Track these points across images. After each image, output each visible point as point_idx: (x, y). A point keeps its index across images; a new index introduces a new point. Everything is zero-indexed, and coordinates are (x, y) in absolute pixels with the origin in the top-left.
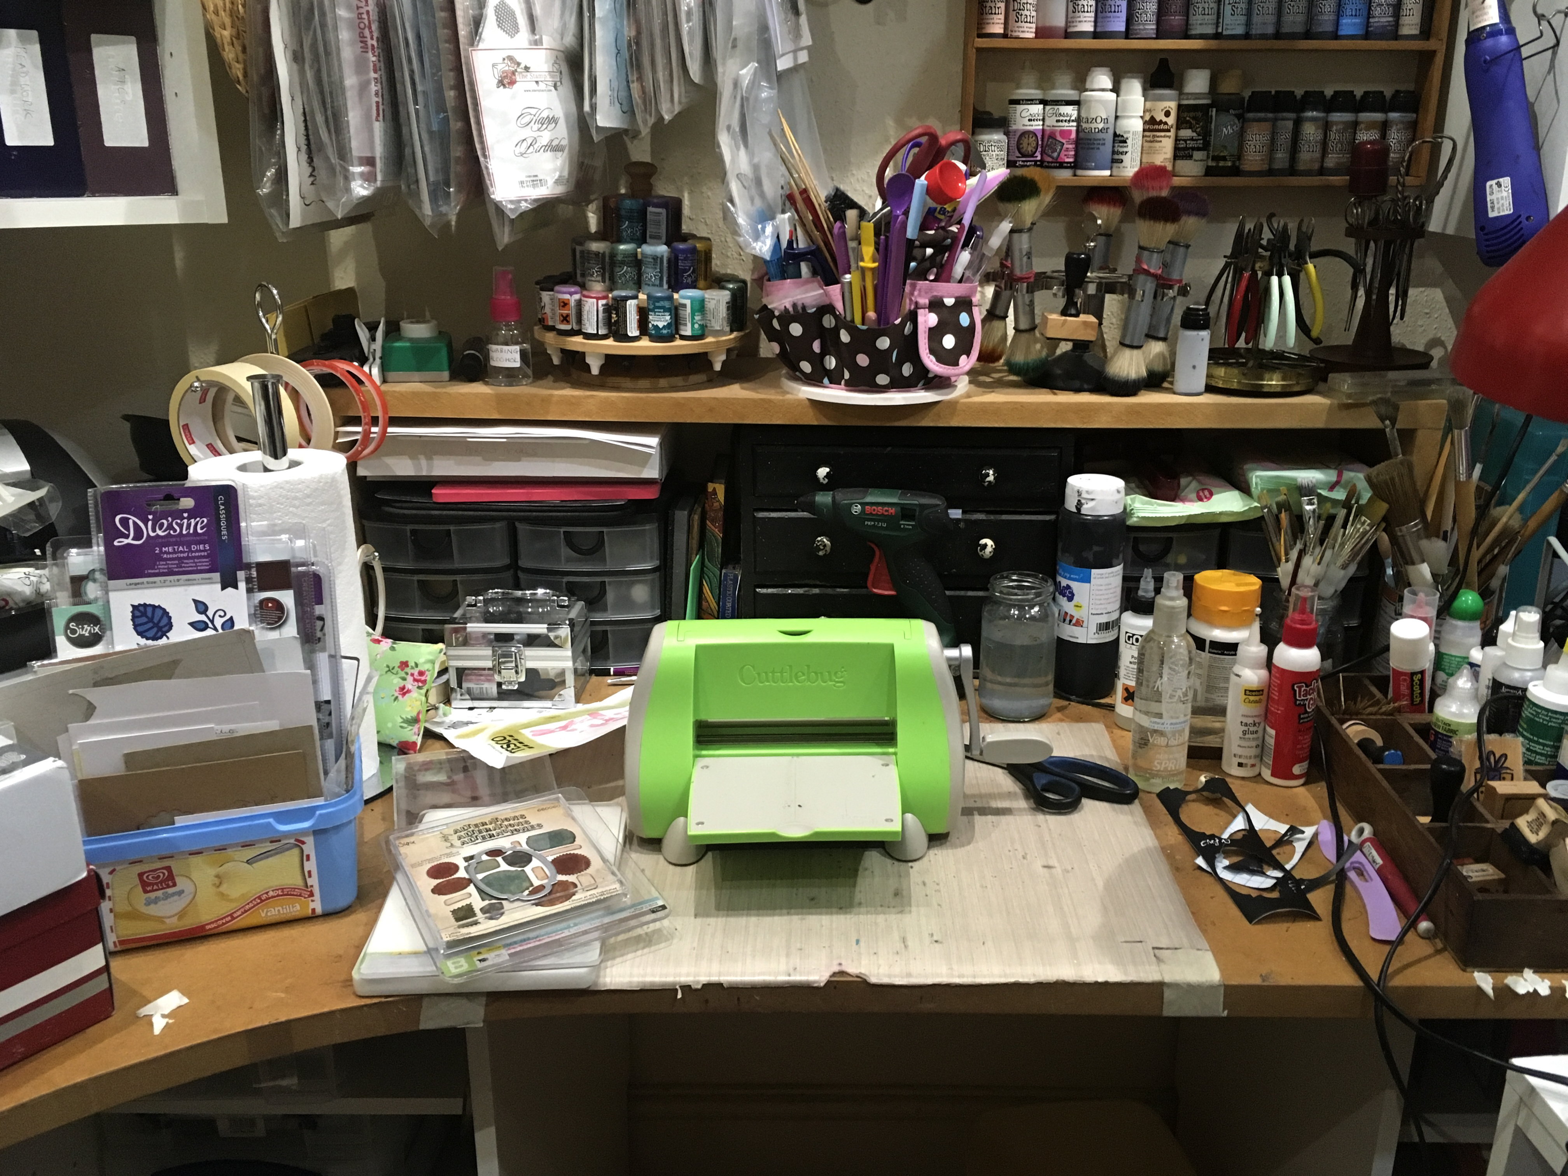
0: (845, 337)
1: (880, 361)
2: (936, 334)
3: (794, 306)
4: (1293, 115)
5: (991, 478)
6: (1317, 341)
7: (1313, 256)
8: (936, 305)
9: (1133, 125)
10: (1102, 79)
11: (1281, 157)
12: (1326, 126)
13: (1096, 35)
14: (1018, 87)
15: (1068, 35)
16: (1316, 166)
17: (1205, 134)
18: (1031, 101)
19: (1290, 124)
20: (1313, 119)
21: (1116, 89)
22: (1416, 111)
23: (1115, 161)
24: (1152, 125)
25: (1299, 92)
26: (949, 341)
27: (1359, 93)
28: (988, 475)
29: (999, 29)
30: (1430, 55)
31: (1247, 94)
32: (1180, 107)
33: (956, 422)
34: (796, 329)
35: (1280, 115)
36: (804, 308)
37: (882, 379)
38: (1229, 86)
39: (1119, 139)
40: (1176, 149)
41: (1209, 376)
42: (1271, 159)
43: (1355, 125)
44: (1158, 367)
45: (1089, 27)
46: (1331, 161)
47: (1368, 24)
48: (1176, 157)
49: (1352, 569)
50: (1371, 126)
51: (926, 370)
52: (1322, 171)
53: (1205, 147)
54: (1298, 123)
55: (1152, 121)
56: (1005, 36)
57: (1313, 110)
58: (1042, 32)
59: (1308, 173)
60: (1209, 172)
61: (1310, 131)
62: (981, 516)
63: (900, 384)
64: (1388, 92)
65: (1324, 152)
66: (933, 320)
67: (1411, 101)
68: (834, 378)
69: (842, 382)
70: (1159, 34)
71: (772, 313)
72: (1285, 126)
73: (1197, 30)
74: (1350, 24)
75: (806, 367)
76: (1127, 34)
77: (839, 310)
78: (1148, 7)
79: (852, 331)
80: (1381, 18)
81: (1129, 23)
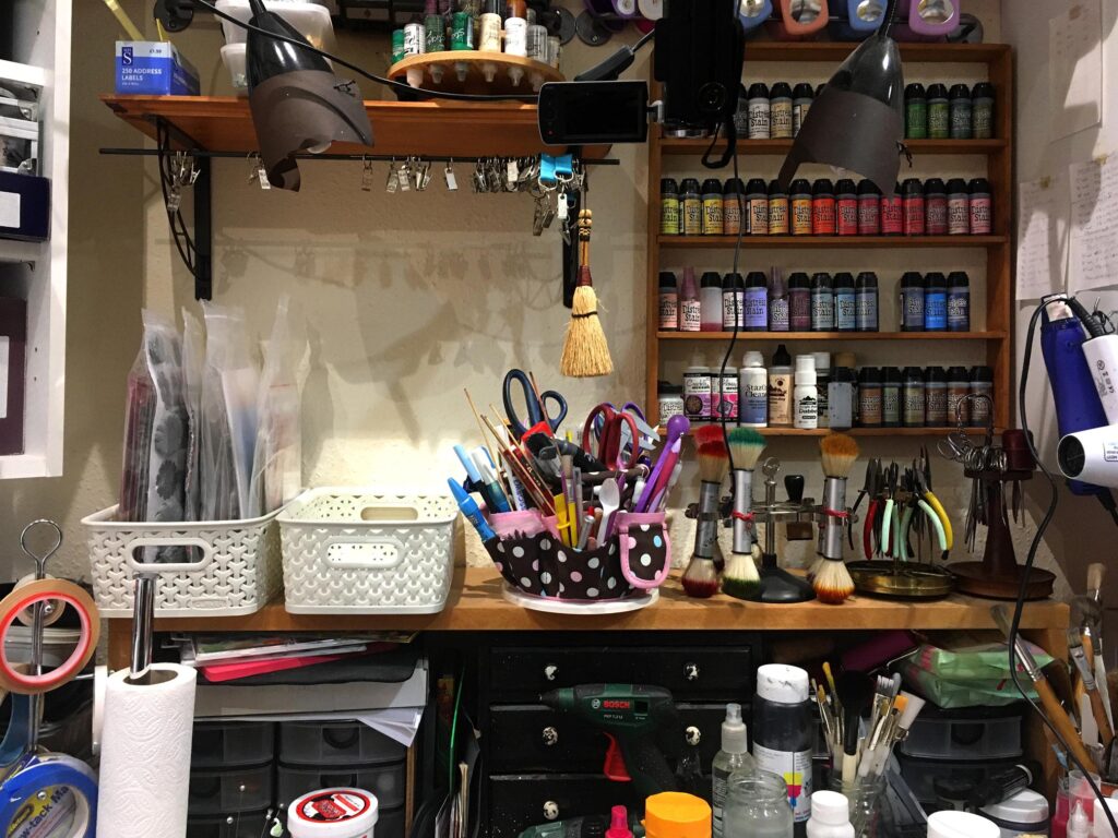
0: (562, 557)
1: (591, 578)
2: (635, 555)
3: (516, 533)
4: (898, 384)
5: (694, 673)
8: (634, 531)
10: (755, 359)
11: (891, 414)
12: (926, 392)
13: (745, 329)
15: (724, 329)
16: (922, 420)
18: (699, 375)
19: (896, 391)
20: (914, 387)
22: (992, 380)
25: (901, 368)
26: (646, 560)
27: (946, 368)
28: (691, 670)
29: (673, 325)
30: (999, 341)
31: (859, 369)
33: (656, 626)
34: (519, 552)
35: (887, 384)
36: (524, 534)
37: (592, 592)
42: (883, 415)
43: (947, 390)
46: (932, 416)
47: (947, 321)
50: (959, 391)
51: (627, 584)
52: (926, 424)
54: (902, 390)
56: (679, 330)
57: (912, 380)
58: (705, 327)
59: (914, 425)
61: (912, 395)
62: (687, 706)
63: (607, 595)
64: (968, 367)
65: (926, 410)
66: (632, 542)
67: (987, 374)
68: (551, 591)
69: (558, 594)
70: (791, 329)
71: (497, 539)
72: (891, 392)
73: (819, 326)
74: (933, 321)
75: (526, 582)
76: (769, 328)
77: (556, 536)
78: (782, 309)
79: (569, 552)
80: (956, 316)
81: (769, 321)
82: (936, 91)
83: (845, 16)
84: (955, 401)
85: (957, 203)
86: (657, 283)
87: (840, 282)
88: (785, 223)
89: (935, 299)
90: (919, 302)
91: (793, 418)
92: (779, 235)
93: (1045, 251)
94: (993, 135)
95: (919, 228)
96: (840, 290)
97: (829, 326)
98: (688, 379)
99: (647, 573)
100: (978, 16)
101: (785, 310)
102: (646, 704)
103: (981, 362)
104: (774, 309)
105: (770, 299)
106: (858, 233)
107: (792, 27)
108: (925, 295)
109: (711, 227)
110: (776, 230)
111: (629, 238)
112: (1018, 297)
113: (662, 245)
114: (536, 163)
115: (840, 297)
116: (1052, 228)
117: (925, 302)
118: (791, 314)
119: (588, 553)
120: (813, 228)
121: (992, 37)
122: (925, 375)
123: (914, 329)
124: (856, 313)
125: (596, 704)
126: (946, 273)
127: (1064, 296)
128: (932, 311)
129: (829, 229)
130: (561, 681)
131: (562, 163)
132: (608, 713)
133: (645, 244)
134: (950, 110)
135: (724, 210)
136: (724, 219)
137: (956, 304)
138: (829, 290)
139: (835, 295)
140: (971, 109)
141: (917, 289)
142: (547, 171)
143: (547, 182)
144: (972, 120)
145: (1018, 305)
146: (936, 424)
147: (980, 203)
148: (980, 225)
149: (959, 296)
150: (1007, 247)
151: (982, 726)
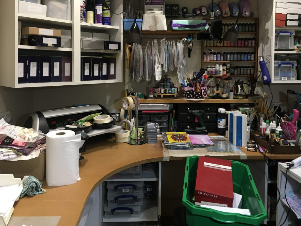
0: (194, 93)
6: (245, 93)
7: (244, 84)
9: (221, 70)
10: (218, 65)
13: (216, 61)
14: (208, 66)
15: (213, 61)
17: (230, 71)
18: (209, 68)
21: (219, 66)
22: (254, 68)
23: (220, 74)
24: (223, 70)
25: (240, 66)
26: (205, 93)
27: (247, 66)
28: (208, 109)
29: (205, 60)
30: (255, 62)
31: (234, 66)
32: (227, 68)
33: (205, 102)
34: (188, 93)
35: (238, 69)
36: (189, 90)
37: (199, 98)
38: (232, 66)
39: (220, 71)
40: (226, 72)
41: (234, 97)
42: (238, 73)
44: (228, 96)
45: (216, 60)
47: (248, 59)
48: (226, 73)
49: (253, 118)
50: (249, 70)
51: (202, 96)
53: (230, 72)
54: (240, 70)
55: (224, 69)
56: (206, 61)
57: (242, 68)
58: (210, 61)
59: (242, 75)
60: (230, 75)
61: (242, 70)
62: (207, 114)
64: (251, 66)
65: (244, 72)
66: (203, 91)
69: (193, 98)
71: (185, 91)
75: (189, 97)
76: (220, 61)
81: (220, 59)
86: (203, 54)
92: (222, 46)
93: (262, 49)
95: (244, 45)
97: (230, 60)
101: (223, 58)
105: (220, 56)
106: (234, 46)
116: (263, 46)
117: (244, 56)
120: (227, 45)
121: (256, 16)
123: (242, 60)
124: (234, 58)
126: (248, 52)
132: (195, 113)
133: (201, 48)
135: (213, 43)
138: (230, 55)
143: (189, 41)
145: (258, 57)
146: (245, 75)
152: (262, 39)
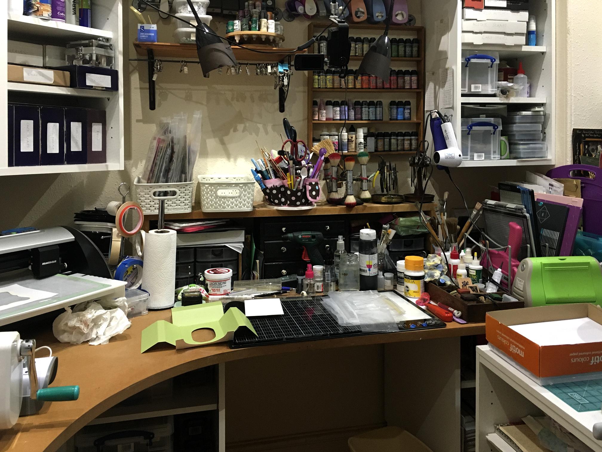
0: (289, 192)
1: (298, 199)
2: (311, 191)
3: (274, 186)
4: (389, 138)
5: (328, 228)
8: (310, 184)
11: (387, 148)
12: (397, 140)
13: (341, 120)
14: (323, 131)
15: (334, 120)
16: (396, 149)
18: (326, 135)
19: (388, 140)
20: (394, 138)
22: (417, 136)
25: (390, 132)
26: (314, 193)
27: (404, 132)
28: (327, 227)
29: (317, 118)
30: (420, 123)
31: (377, 133)
33: (317, 214)
34: (274, 192)
35: (385, 138)
36: (276, 186)
37: (298, 203)
38: (372, 131)
42: (384, 148)
43: (404, 139)
45: (339, 118)
46: (399, 148)
47: (404, 117)
50: (408, 140)
51: (308, 200)
52: (397, 150)
54: (390, 140)
56: (318, 120)
57: (393, 136)
58: (327, 119)
59: (394, 151)
61: (393, 141)
62: (326, 239)
63: (302, 204)
64: (410, 132)
65: (397, 146)
66: (310, 188)
67: (416, 134)
68: (284, 204)
69: (287, 205)
70: (355, 120)
71: (267, 188)
72: (387, 140)
73: (364, 118)
74: (400, 117)
75: (276, 201)
76: (348, 120)
77: (287, 186)
78: (352, 113)
79: (291, 190)
80: (407, 115)
81: (348, 117)
82: (401, 41)
83: (372, 16)
84: (407, 143)
85: (407, 78)
86: (312, 104)
87: (371, 104)
88: (353, 84)
89: (401, 110)
90: (395, 111)
91: (356, 149)
92: (351, 88)
93: (433, 95)
94: (418, 56)
95: (396, 87)
96: (371, 106)
97: (367, 119)
98: (321, 137)
99: (314, 197)
100: (414, 15)
101: (353, 113)
102: (315, 236)
103: (415, 130)
104: (350, 113)
105: (349, 109)
106: (376, 88)
107: (356, 20)
108: (397, 108)
109: (329, 85)
110: (350, 87)
111: (301, 88)
112: (425, 109)
113: (314, 91)
114: (277, 66)
115: (371, 109)
116: (435, 88)
117: (397, 111)
118: (355, 115)
119: (298, 190)
120: (362, 86)
121: (418, 24)
122: (398, 135)
123: (394, 120)
124: (376, 115)
125: (300, 237)
126: (404, 101)
127: (436, 111)
128: (400, 113)
129: (367, 86)
130: (287, 232)
131: (285, 66)
132: (303, 239)
133: (307, 91)
134: (405, 47)
135: (333, 79)
136: (333, 83)
137: (407, 111)
138: (367, 107)
139: (369, 108)
140: (412, 47)
141: (395, 106)
142: (281, 69)
143: (281, 73)
144: (412, 51)
145: (425, 112)
146: (400, 151)
147: (414, 78)
148: (414, 86)
149: (408, 109)
150: (422, 93)
151: (413, 241)
152: (433, 74)
